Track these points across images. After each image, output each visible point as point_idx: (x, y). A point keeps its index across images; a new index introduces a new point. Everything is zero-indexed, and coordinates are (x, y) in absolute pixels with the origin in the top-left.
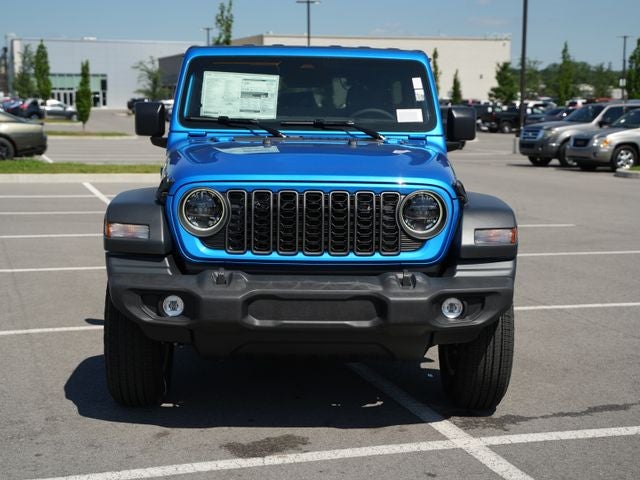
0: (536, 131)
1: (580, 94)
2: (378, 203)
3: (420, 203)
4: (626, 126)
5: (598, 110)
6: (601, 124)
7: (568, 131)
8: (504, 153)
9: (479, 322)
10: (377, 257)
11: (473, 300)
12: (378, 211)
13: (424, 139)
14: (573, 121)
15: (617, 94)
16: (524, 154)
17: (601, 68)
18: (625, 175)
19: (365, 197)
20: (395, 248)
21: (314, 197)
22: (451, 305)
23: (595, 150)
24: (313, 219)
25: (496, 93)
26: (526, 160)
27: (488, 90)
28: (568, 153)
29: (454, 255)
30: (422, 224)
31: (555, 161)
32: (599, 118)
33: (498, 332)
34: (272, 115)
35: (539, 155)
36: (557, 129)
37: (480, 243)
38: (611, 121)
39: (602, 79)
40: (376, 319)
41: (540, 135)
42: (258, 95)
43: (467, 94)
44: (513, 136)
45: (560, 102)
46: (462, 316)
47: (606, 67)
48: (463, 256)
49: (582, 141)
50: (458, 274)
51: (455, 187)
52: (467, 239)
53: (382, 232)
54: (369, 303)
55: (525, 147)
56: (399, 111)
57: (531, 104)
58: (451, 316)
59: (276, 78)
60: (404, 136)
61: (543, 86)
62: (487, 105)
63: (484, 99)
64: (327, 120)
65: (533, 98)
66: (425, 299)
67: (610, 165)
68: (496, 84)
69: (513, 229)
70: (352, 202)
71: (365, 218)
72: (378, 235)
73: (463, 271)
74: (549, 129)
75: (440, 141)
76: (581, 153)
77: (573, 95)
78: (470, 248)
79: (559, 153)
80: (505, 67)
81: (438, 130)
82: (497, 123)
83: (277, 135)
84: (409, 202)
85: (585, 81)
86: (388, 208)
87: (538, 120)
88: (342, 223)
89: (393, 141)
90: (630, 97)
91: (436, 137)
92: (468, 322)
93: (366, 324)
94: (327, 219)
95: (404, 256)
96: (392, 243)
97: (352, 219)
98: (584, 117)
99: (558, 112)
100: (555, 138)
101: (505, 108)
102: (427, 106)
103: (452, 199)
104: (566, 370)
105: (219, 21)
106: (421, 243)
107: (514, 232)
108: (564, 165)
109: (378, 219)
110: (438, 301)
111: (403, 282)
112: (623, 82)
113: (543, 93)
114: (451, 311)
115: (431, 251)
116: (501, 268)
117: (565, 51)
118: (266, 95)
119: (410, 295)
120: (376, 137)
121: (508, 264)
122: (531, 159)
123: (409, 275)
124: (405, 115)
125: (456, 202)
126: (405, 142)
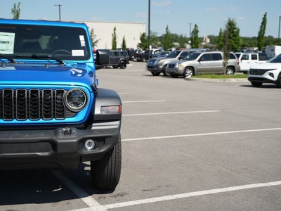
0: (154, 61)
1: (174, 46)
2: (54, 94)
3: (75, 94)
4: (189, 60)
5: (179, 53)
6: (179, 58)
7: (166, 61)
8: (142, 70)
9: (102, 150)
10: (54, 120)
11: (99, 140)
12: (54, 98)
13: (85, 64)
14: (168, 57)
15: (188, 46)
16: (149, 70)
17: (182, 36)
18: (189, 80)
19: (47, 92)
20: (63, 116)
21: (21, 92)
22: (90, 143)
23: (177, 70)
24: (21, 102)
25: (140, 45)
26: (150, 73)
27: (137, 44)
28: (167, 70)
29: (91, 119)
30: (77, 104)
31: (162, 74)
32: (179, 56)
33: (114, 154)
34: (11, 52)
35: (155, 71)
36: (162, 61)
37: (103, 113)
38: (183, 57)
39: (182, 40)
40: (52, 151)
41: (155, 63)
42: (4, 42)
43: (128, 46)
44: (146, 63)
45: (165, 50)
46: (94, 148)
47: (184, 36)
48: (95, 119)
49: (172, 66)
50: (93, 128)
51: (92, 87)
52: (97, 111)
53: (56, 109)
54: (48, 143)
55: (149, 68)
56: (73, 51)
57: (154, 50)
58: (89, 148)
59: (14, 34)
60: (75, 62)
61: (159, 43)
62: (136, 50)
63: (135, 48)
64: (38, 55)
65: (156, 48)
66: (75, 141)
67: (183, 76)
68: (140, 42)
69: (120, 106)
70: (41, 94)
71: (47, 102)
72: (54, 110)
73: (96, 127)
74: (159, 61)
75: (92, 65)
76: (172, 70)
77: (171, 47)
78: (98, 115)
79: (163, 71)
80: (144, 35)
81: (91, 60)
82: (140, 58)
83: (12, 61)
84: (70, 94)
85: (176, 41)
86: (59, 97)
87: (156, 56)
88: (36, 104)
89: (69, 65)
90: (192, 48)
91: (90, 63)
92: (97, 151)
93: (46, 154)
94: (28, 102)
95: (67, 120)
96: (61, 114)
97: (41, 102)
98: (173, 55)
99: (165, 53)
100: (161, 65)
101: (144, 52)
102: (86, 49)
103: (90, 92)
104: (151, 168)
105: (13, 11)
106: (75, 113)
107: (120, 108)
108: (165, 75)
109: (54, 102)
110: (83, 141)
111: (65, 133)
112: (190, 42)
113: (160, 46)
114: (90, 146)
115: (80, 117)
116: (114, 125)
117: (167, 29)
118: (8, 42)
119: (69, 139)
120: (61, 63)
121: (117, 122)
122: (152, 73)
123: (69, 129)
124: (76, 53)
125: (92, 94)
126: (75, 65)
